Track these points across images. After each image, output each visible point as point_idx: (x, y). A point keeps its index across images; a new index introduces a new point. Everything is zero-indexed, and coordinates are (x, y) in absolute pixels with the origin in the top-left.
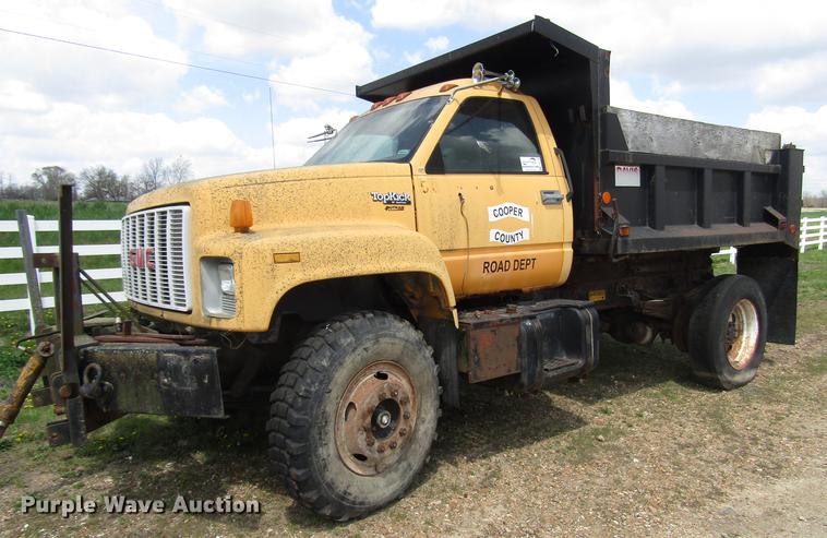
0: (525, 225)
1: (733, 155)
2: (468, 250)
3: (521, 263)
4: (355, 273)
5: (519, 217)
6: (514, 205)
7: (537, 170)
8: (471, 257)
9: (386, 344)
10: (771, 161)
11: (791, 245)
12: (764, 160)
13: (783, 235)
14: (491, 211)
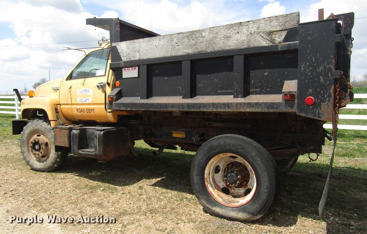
0: (90, 96)
2: (72, 104)
3: (89, 110)
5: (88, 93)
6: (86, 89)
7: (103, 74)
8: (73, 107)
9: (39, 127)
10: (285, 40)
11: (310, 116)
12: (272, 41)
13: (292, 107)
14: (78, 91)
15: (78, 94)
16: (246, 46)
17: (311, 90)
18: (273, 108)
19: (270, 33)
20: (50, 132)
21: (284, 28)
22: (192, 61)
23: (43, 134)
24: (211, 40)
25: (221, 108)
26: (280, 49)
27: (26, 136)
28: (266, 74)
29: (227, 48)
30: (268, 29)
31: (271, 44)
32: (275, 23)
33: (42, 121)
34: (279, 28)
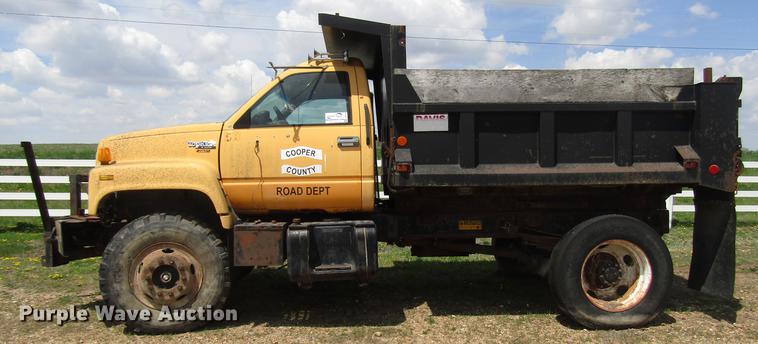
0: (318, 162)
1: (598, 96)
2: (262, 179)
3: (313, 190)
4: (144, 188)
5: (312, 157)
6: (306, 148)
7: (343, 121)
8: (265, 183)
9: (170, 232)
10: (679, 98)
11: (714, 187)
12: (664, 97)
13: (695, 176)
14: (283, 152)
15: (284, 157)
16: (632, 100)
17: (714, 159)
18: (673, 179)
19: (663, 88)
20: (203, 240)
21: (677, 84)
22: (557, 113)
23: (178, 247)
24: (586, 86)
25: (608, 180)
26: (675, 109)
27: (126, 255)
28: (653, 137)
29: (609, 100)
30: (660, 83)
31: (662, 101)
32: (668, 76)
33: (179, 217)
34: (672, 83)
